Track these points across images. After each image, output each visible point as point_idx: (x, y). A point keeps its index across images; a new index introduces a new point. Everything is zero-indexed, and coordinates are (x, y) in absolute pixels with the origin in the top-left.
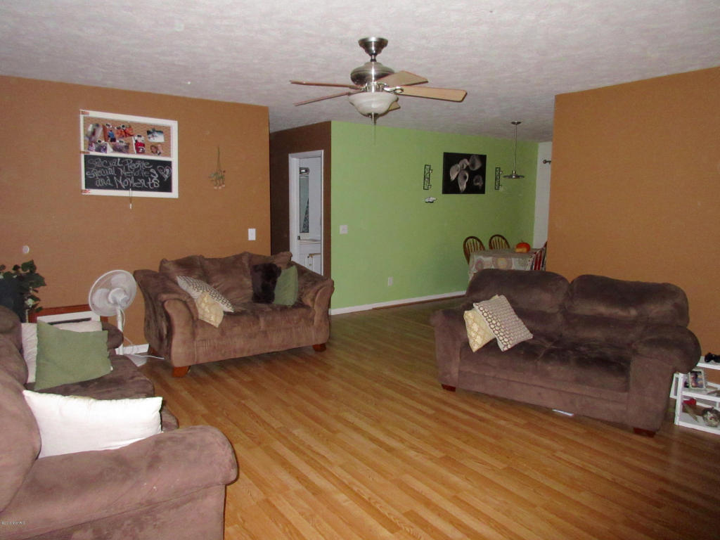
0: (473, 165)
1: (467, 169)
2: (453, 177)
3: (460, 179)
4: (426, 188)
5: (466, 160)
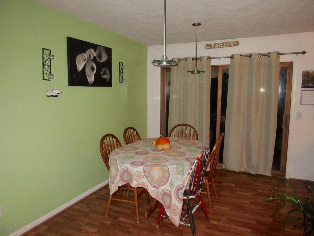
0: (100, 57)
1: (94, 60)
2: (80, 68)
3: (88, 71)
4: (46, 78)
5: (93, 51)
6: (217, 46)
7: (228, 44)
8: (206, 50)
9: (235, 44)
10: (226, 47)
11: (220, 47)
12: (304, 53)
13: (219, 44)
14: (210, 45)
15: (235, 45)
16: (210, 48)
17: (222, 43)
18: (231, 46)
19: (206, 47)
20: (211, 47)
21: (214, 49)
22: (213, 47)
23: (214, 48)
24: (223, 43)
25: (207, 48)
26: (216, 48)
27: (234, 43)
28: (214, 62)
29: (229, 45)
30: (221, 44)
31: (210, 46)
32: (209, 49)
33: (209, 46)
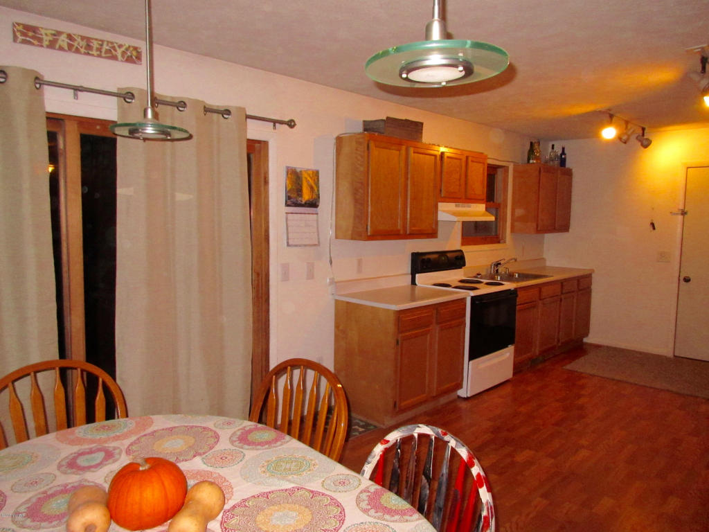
6: (63, 41)
7: (105, 47)
8: (18, 46)
9: (129, 54)
10: (99, 56)
11: (77, 51)
12: (291, 124)
13: (70, 37)
14: (34, 29)
15: (129, 60)
16: (36, 42)
17: (83, 38)
18: (114, 58)
19: (18, 34)
20: (40, 40)
21: (50, 51)
22: (46, 43)
23: (52, 45)
24: (88, 39)
25: (20, 38)
26: (61, 49)
27: (127, 49)
28: (57, 102)
29: (108, 51)
30: (79, 40)
31: (34, 32)
32: (29, 43)
33: (30, 34)
